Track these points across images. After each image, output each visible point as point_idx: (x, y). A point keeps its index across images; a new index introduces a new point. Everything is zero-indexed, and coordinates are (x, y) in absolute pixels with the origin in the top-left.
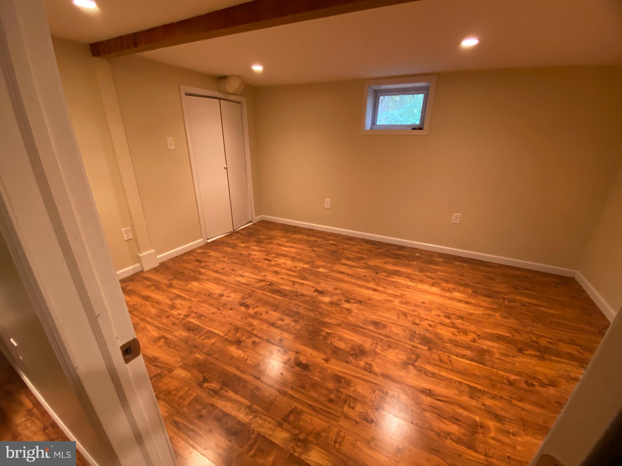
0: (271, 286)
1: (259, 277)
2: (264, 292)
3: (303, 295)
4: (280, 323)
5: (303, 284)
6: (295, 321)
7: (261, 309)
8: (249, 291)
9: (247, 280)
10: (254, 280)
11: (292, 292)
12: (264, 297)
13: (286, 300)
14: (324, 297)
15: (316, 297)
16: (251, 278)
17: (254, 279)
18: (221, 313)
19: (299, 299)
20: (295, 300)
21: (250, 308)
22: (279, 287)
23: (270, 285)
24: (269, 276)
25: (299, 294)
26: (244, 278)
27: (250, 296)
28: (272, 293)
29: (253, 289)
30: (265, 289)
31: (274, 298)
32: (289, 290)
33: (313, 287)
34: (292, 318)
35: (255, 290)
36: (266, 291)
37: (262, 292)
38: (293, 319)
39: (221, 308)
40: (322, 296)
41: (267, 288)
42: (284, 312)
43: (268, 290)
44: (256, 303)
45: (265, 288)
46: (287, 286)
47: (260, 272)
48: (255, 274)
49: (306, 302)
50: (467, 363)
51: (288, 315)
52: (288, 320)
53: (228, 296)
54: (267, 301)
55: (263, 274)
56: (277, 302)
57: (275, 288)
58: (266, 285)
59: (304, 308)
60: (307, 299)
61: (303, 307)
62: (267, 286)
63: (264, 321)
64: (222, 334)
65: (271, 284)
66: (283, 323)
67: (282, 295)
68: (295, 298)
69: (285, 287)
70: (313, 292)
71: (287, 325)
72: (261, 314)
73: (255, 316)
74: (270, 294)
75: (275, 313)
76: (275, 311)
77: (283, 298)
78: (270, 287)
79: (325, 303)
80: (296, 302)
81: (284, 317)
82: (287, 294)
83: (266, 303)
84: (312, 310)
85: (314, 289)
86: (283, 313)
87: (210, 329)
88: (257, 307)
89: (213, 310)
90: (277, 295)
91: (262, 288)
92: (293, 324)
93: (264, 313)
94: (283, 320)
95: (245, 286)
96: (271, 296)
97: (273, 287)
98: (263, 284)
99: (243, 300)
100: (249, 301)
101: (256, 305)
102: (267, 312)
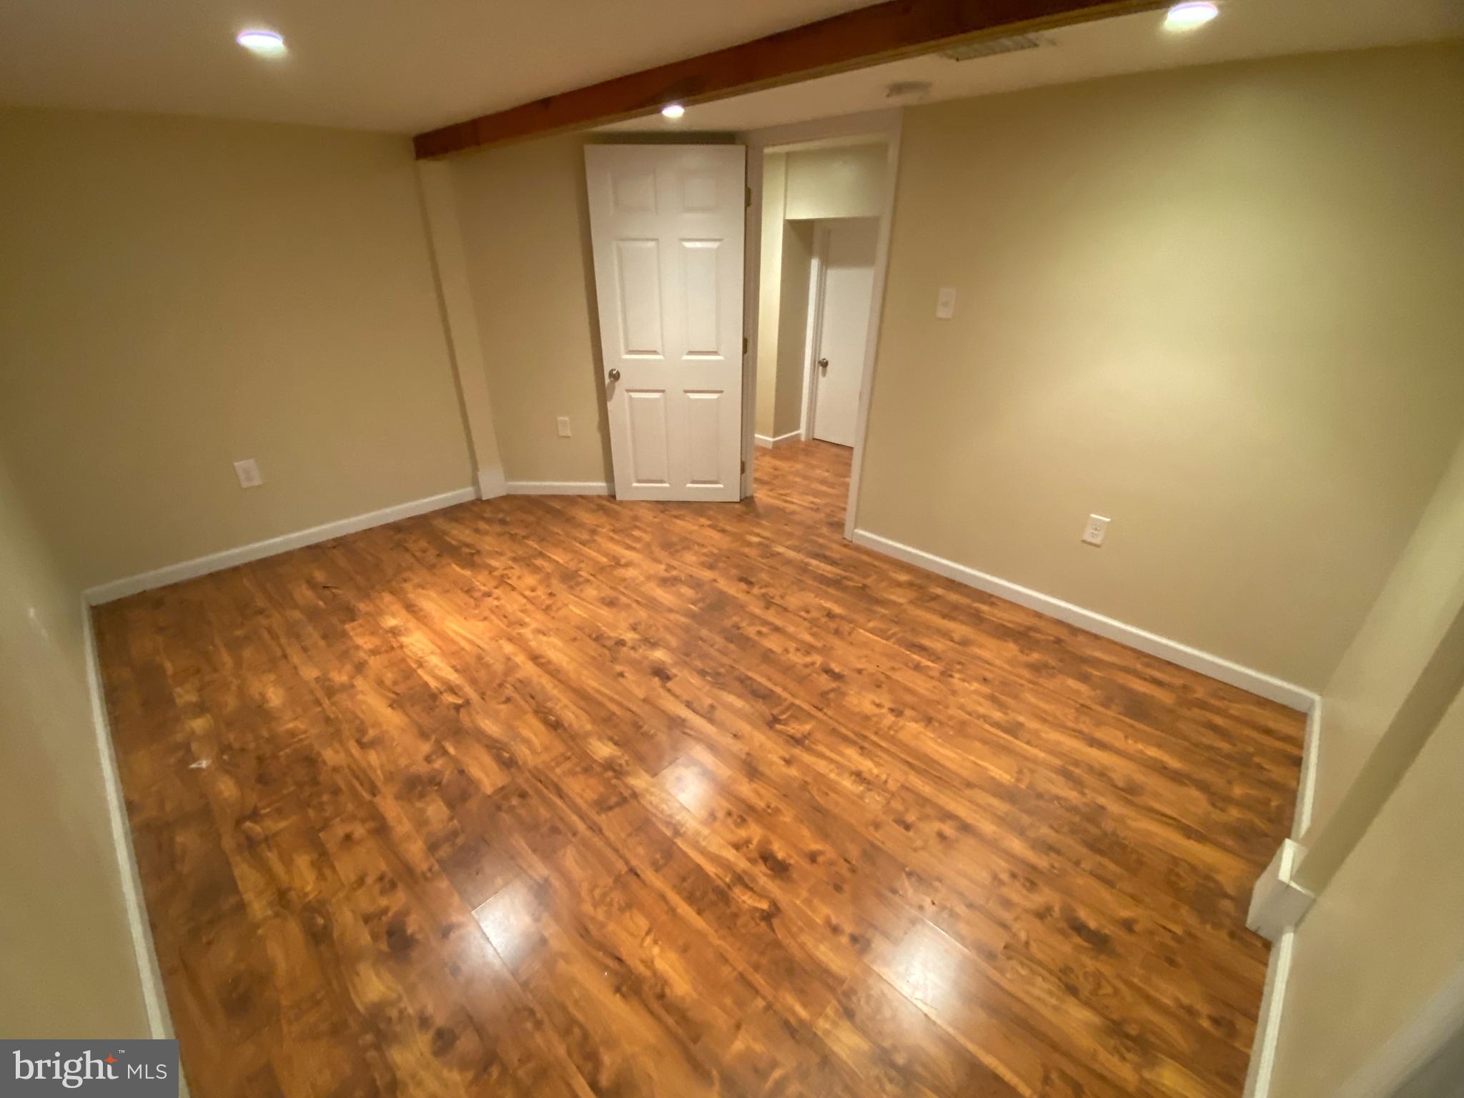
0: (772, 714)
1: (807, 758)
2: (790, 699)
3: (702, 673)
4: (764, 630)
5: (689, 705)
6: (739, 628)
7: (797, 659)
8: (830, 713)
9: (841, 754)
10: (821, 748)
11: (723, 686)
12: (792, 685)
13: (742, 669)
14: (661, 660)
15: (676, 664)
16: (831, 761)
17: (821, 755)
18: (878, 666)
19: (713, 664)
20: (723, 665)
21: (820, 666)
22: (752, 706)
23: (776, 720)
24: (775, 759)
25: (711, 677)
26: (854, 768)
27: (824, 694)
28: (772, 691)
29: (819, 715)
30: (788, 709)
31: (769, 679)
32: (730, 692)
33: (669, 690)
34: (742, 634)
35: (814, 711)
36: (786, 700)
37: (797, 702)
38: (741, 631)
39: (882, 678)
40: (663, 662)
41: (783, 712)
42: (753, 646)
43: (780, 705)
44: (809, 675)
45: (788, 714)
46: (729, 707)
47: (804, 786)
48: (820, 777)
49: (704, 656)
50: (556, 555)
51: (748, 639)
52: (751, 631)
53: (879, 706)
54: (784, 673)
55: (793, 772)
56: (764, 667)
57: (761, 706)
58: (785, 723)
59: (712, 646)
60: (699, 664)
61: (714, 649)
62: (784, 717)
63: (791, 637)
64: (861, 631)
65: (773, 722)
66: (758, 628)
67: (749, 682)
68: (722, 670)
69: (739, 703)
70: (676, 676)
71: (752, 624)
72: (798, 650)
73: (808, 649)
74: (778, 690)
75: (770, 647)
76: (770, 650)
77: (750, 674)
78: (775, 712)
79: (668, 647)
80: (725, 660)
81: (756, 638)
82: (737, 683)
83: (787, 669)
84: (701, 639)
85: (669, 684)
86: (754, 644)
87: (884, 642)
88: (806, 666)
89: (896, 676)
90: (760, 684)
91: (798, 714)
92: (744, 624)
93: (792, 650)
94: (759, 633)
95: (844, 730)
96: (776, 685)
97: (767, 711)
98: (796, 728)
99: (839, 687)
100: (824, 682)
101: (807, 671)
102: (786, 651)
